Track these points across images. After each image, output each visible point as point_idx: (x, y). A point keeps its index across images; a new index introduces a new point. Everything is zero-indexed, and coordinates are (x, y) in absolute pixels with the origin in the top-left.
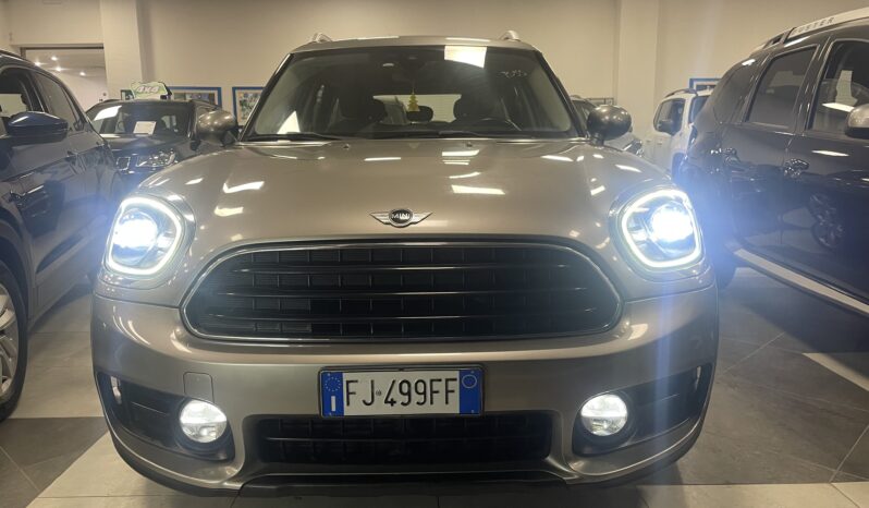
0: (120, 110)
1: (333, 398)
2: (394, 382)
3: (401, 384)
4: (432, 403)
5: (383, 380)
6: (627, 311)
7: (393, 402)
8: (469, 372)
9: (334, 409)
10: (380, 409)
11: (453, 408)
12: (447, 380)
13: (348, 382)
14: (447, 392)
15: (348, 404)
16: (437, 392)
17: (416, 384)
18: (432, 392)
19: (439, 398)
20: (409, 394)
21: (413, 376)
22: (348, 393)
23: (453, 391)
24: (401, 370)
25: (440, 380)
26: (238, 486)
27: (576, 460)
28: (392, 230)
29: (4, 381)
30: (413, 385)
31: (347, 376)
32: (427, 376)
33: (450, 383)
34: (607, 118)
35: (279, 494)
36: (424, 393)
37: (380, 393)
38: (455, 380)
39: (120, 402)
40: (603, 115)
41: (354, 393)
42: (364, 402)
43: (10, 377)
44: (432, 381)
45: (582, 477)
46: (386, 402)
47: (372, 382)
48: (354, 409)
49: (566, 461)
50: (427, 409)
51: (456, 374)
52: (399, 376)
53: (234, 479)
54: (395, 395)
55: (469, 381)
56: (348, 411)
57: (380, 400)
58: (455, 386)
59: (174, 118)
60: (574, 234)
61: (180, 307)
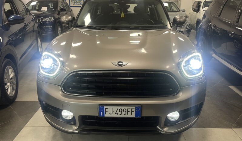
0: (37, 3)
1: (102, 112)
2: (118, 109)
3: (120, 109)
4: (128, 114)
5: (115, 108)
6: (181, 90)
7: (117, 114)
8: (138, 107)
9: (102, 115)
10: (114, 115)
11: (133, 115)
12: (132, 109)
13: (106, 109)
14: (132, 112)
15: (106, 114)
16: (129, 112)
17: (124, 110)
18: (128, 112)
19: (130, 113)
20: (122, 112)
21: (123, 108)
22: (106, 111)
23: (133, 112)
24: (120, 106)
25: (130, 109)
26: (77, 132)
27: (165, 128)
28: (118, 68)
29: (13, 91)
30: (123, 110)
31: (105, 107)
32: (126, 108)
33: (133, 110)
34: (179, 20)
35: (88, 134)
36: (126, 112)
37: (114, 111)
38: (134, 109)
39: (45, 105)
40: (178, 19)
41: (107, 111)
42: (110, 113)
43: (14, 90)
44: (128, 109)
45: (166, 132)
46: (116, 114)
47: (112, 109)
48: (107, 115)
49: (162, 128)
50: (126, 116)
51: (134, 108)
52: (119, 108)
53: (76, 130)
54: (118, 112)
55: (138, 109)
56: (106, 116)
57: (114, 113)
58: (134, 110)
59: (52, 4)
60: (168, 67)
61: (60, 86)
